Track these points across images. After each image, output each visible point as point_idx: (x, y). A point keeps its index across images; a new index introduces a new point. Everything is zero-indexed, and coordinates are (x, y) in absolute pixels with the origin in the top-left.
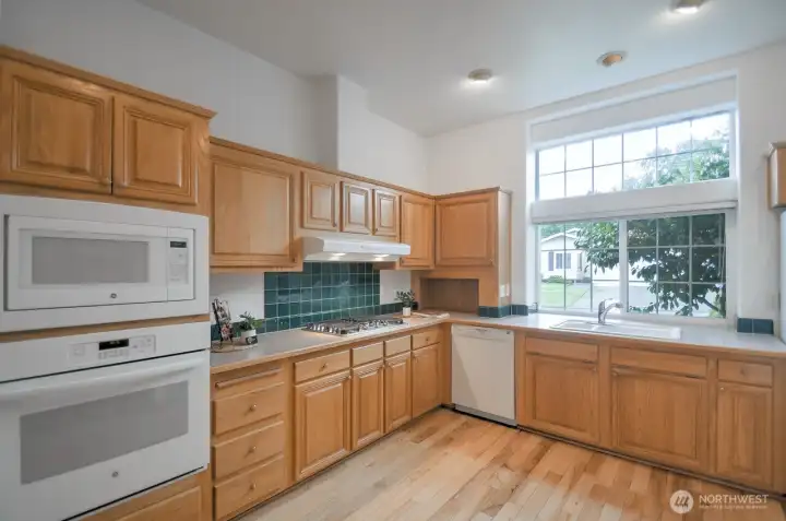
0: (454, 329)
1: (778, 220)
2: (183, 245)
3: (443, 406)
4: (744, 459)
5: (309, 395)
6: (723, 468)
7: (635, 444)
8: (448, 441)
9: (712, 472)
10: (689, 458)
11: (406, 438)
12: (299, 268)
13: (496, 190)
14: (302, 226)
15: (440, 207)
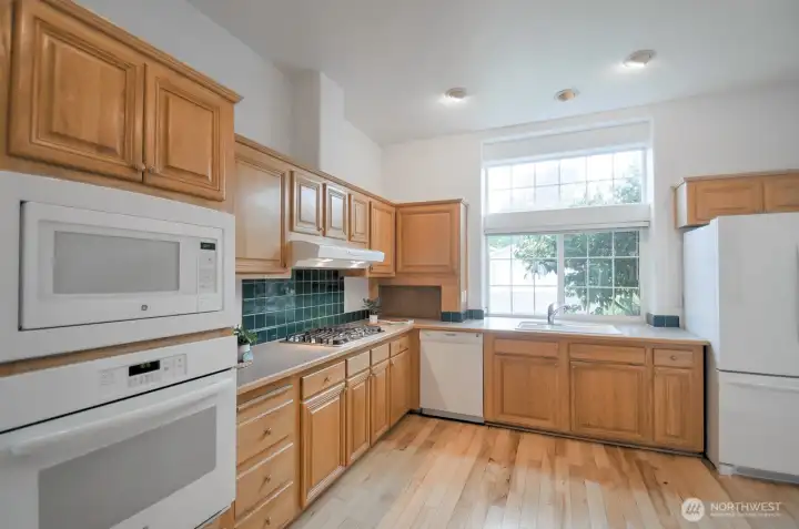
0: (422, 335)
1: (682, 239)
2: (212, 247)
3: (411, 412)
4: (673, 430)
5: (313, 412)
6: (660, 439)
7: (589, 426)
8: (429, 444)
9: (651, 443)
10: (634, 432)
11: (389, 447)
12: (288, 275)
13: (458, 202)
14: (291, 229)
15: (401, 214)
